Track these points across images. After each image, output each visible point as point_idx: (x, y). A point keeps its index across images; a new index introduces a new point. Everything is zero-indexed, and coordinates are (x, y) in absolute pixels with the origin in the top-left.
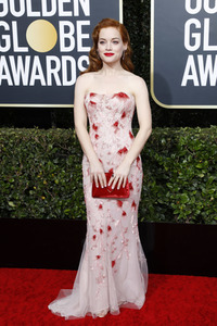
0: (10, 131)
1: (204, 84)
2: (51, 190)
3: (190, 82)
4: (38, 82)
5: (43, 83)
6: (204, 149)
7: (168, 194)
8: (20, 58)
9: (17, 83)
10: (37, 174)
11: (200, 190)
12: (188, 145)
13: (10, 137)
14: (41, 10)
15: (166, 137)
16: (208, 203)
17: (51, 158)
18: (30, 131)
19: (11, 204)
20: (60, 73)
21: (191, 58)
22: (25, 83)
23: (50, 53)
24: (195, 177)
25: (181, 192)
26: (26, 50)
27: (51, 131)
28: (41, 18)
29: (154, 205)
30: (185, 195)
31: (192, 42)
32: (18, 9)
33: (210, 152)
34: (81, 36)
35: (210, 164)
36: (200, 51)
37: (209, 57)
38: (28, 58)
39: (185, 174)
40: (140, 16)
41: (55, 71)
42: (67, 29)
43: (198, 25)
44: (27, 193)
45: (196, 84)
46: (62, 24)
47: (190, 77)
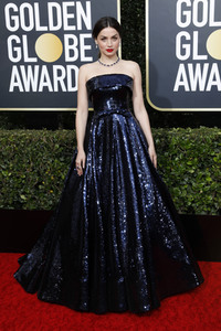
0: (21, 133)
1: (194, 89)
2: (58, 185)
3: (182, 88)
4: (46, 88)
5: (51, 90)
6: (194, 148)
8: (30, 67)
9: (27, 90)
10: (45, 170)
11: (191, 184)
12: (180, 144)
13: (21, 138)
15: (160, 137)
16: (198, 196)
17: (58, 157)
18: (38, 132)
19: (23, 197)
20: (65, 80)
21: (182, 66)
22: (35, 90)
23: (56, 63)
24: (186, 173)
25: (174, 186)
26: (35, 60)
27: (57, 132)
28: (49, 32)
31: (183, 52)
32: (27, 24)
33: (199, 150)
34: (84, 47)
35: (200, 161)
36: (190, 60)
37: (198, 65)
38: (37, 67)
40: (137, 28)
41: (61, 79)
42: (71, 42)
43: (188, 38)
44: (36, 187)
45: (187, 89)
46: (67, 37)
47: (182, 84)
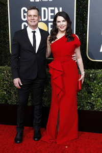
7: (92, 98)
14: (41, 18)
29: (86, 102)
30: (99, 99)
39: (100, 90)
